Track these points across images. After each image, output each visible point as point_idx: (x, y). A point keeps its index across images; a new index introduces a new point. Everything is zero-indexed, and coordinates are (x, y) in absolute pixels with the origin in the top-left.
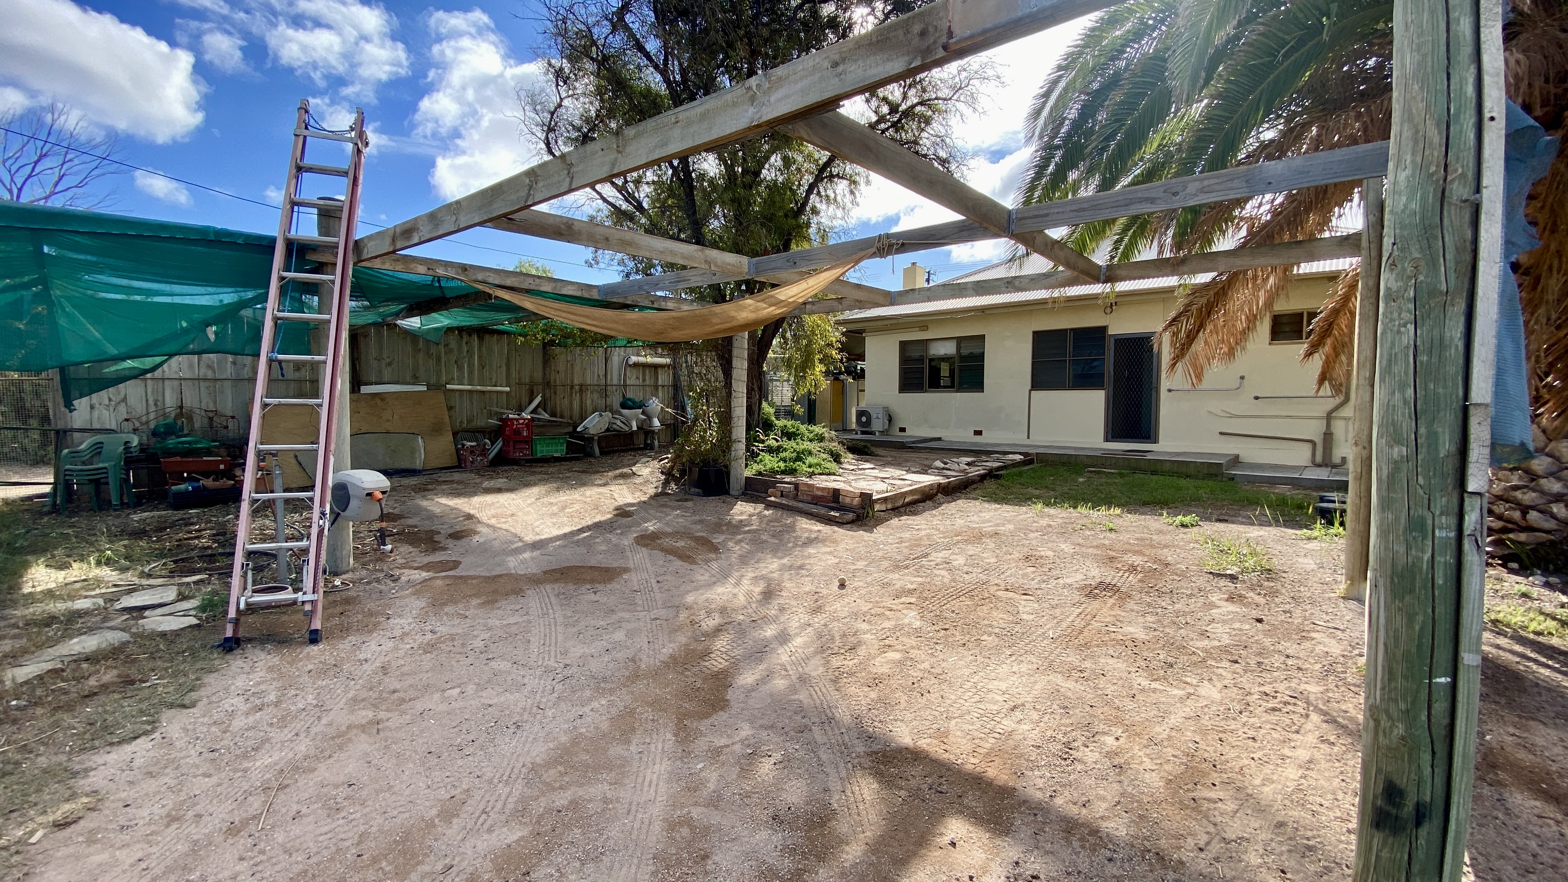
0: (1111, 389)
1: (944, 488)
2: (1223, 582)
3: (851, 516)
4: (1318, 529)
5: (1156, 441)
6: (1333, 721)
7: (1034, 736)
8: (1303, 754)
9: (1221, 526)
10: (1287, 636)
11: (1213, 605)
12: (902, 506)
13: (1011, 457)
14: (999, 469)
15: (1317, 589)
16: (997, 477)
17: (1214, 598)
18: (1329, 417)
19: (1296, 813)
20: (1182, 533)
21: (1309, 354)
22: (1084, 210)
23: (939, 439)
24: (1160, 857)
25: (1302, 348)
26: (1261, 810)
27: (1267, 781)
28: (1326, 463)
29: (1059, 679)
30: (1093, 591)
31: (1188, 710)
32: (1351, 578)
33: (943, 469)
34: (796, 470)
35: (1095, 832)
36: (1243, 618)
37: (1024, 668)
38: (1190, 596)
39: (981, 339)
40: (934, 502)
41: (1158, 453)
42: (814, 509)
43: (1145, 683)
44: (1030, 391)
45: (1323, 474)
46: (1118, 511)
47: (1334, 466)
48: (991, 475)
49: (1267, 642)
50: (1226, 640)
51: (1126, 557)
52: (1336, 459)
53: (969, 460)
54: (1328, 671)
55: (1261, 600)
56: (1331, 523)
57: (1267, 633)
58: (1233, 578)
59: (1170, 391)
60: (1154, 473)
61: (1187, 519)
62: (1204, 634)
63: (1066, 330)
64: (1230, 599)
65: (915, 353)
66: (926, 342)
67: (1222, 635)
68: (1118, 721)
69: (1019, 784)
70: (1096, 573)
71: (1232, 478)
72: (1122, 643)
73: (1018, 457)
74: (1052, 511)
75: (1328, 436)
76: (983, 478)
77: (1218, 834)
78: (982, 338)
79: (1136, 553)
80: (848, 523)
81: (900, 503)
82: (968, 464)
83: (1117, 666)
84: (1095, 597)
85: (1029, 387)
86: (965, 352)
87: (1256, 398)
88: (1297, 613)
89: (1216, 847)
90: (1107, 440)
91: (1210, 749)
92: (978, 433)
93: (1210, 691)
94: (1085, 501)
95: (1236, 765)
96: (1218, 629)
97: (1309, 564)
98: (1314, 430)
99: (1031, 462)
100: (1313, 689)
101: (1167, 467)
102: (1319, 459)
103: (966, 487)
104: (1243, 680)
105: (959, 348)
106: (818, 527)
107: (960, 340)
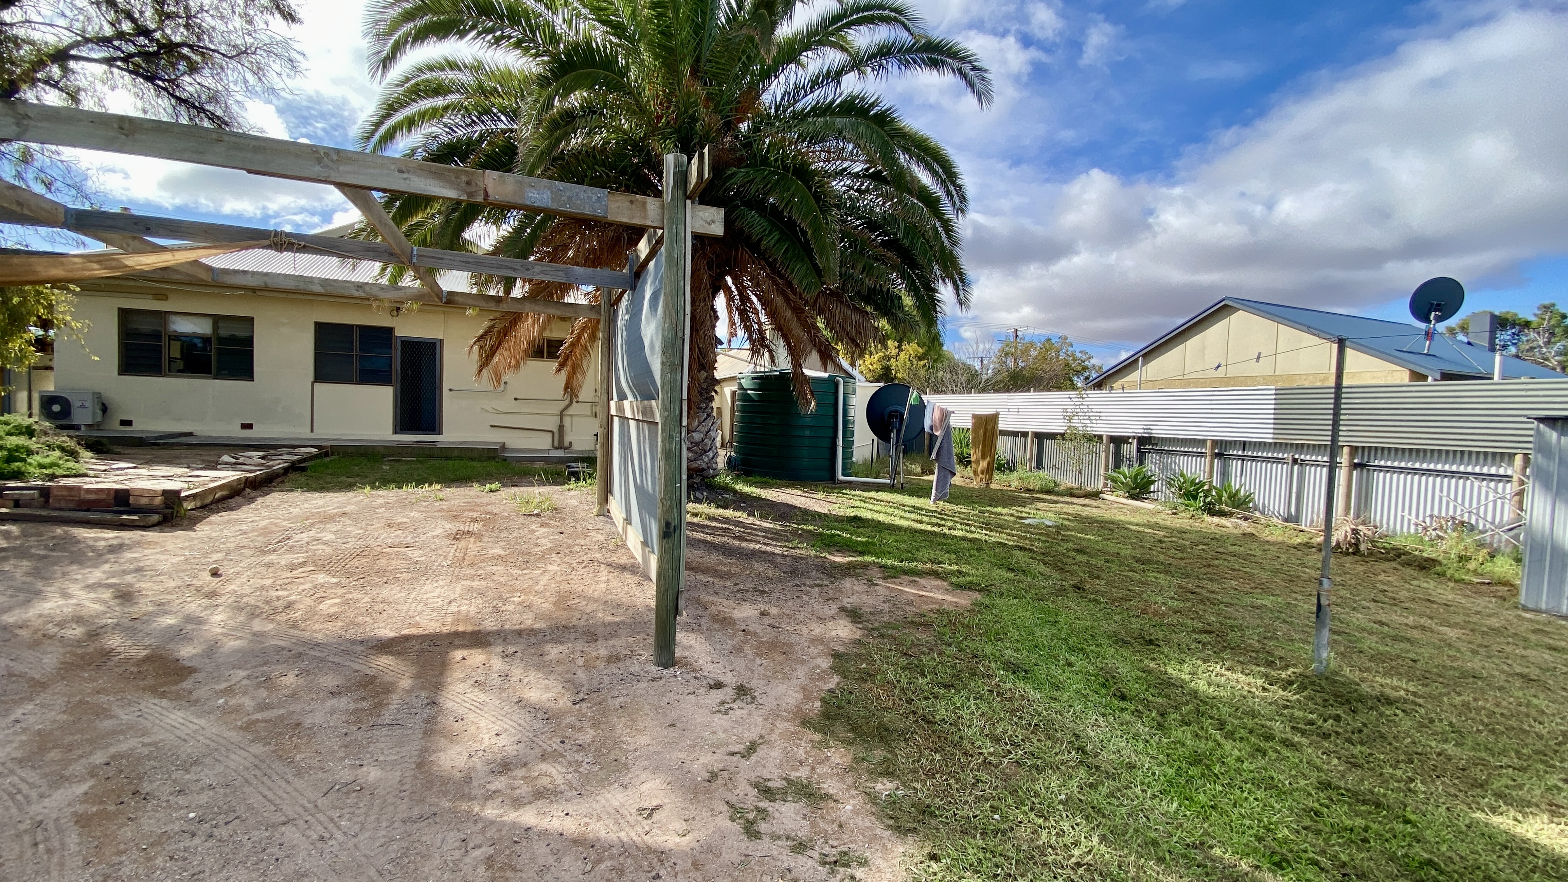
0: (399, 385)
1: (251, 482)
2: (533, 519)
3: (156, 518)
4: (572, 484)
5: (440, 433)
6: (610, 565)
7: (473, 610)
8: (604, 578)
9: (516, 489)
10: (578, 537)
11: (533, 531)
12: (212, 503)
13: (303, 450)
14: (300, 461)
15: (583, 514)
16: (303, 469)
17: (533, 527)
18: (561, 415)
19: (610, 597)
20: (493, 497)
21: (558, 370)
22: (469, 263)
23: (190, 434)
24: (566, 627)
25: (555, 365)
26: (596, 601)
27: (594, 591)
28: (560, 447)
29: (468, 583)
30: (457, 536)
31: (547, 576)
32: (600, 503)
33: (236, 464)
34: (23, 473)
35: (532, 630)
36: (553, 534)
37: (441, 583)
38: (519, 528)
39: (249, 321)
40: (244, 497)
41: (442, 443)
42: (92, 516)
43: (519, 572)
44: (313, 383)
45: (560, 454)
46: (438, 487)
47: (565, 449)
48: (294, 468)
49: (570, 541)
50: (550, 545)
51: (465, 514)
52: (566, 444)
53: (261, 454)
54: (601, 548)
55: (557, 523)
56: (578, 479)
57: (568, 538)
58: (538, 515)
59: (451, 390)
60: (447, 458)
61: (493, 486)
62: (537, 545)
63: (352, 326)
64: (542, 526)
65: (146, 326)
66: (163, 316)
67: (546, 543)
68: (515, 591)
69: (481, 628)
70: (452, 527)
71: (505, 459)
72: (493, 558)
73: (314, 450)
74: (380, 493)
75: (561, 427)
76: (286, 471)
77: (583, 613)
78: (251, 320)
79: (470, 510)
80: (153, 526)
81: (209, 500)
82: (263, 458)
83: (499, 569)
84: (459, 539)
85: (312, 379)
86: (224, 332)
87: (516, 399)
88: (578, 526)
89: (585, 617)
90: (395, 432)
91: (565, 587)
92: (247, 426)
93: (553, 568)
94: (408, 482)
95: (580, 589)
96: (543, 541)
97: (574, 502)
98: (552, 424)
99: (326, 454)
100: (598, 556)
101: (456, 453)
102: (556, 444)
103: (271, 481)
104: (566, 560)
105: (215, 327)
106: (110, 534)
107: (217, 319)
